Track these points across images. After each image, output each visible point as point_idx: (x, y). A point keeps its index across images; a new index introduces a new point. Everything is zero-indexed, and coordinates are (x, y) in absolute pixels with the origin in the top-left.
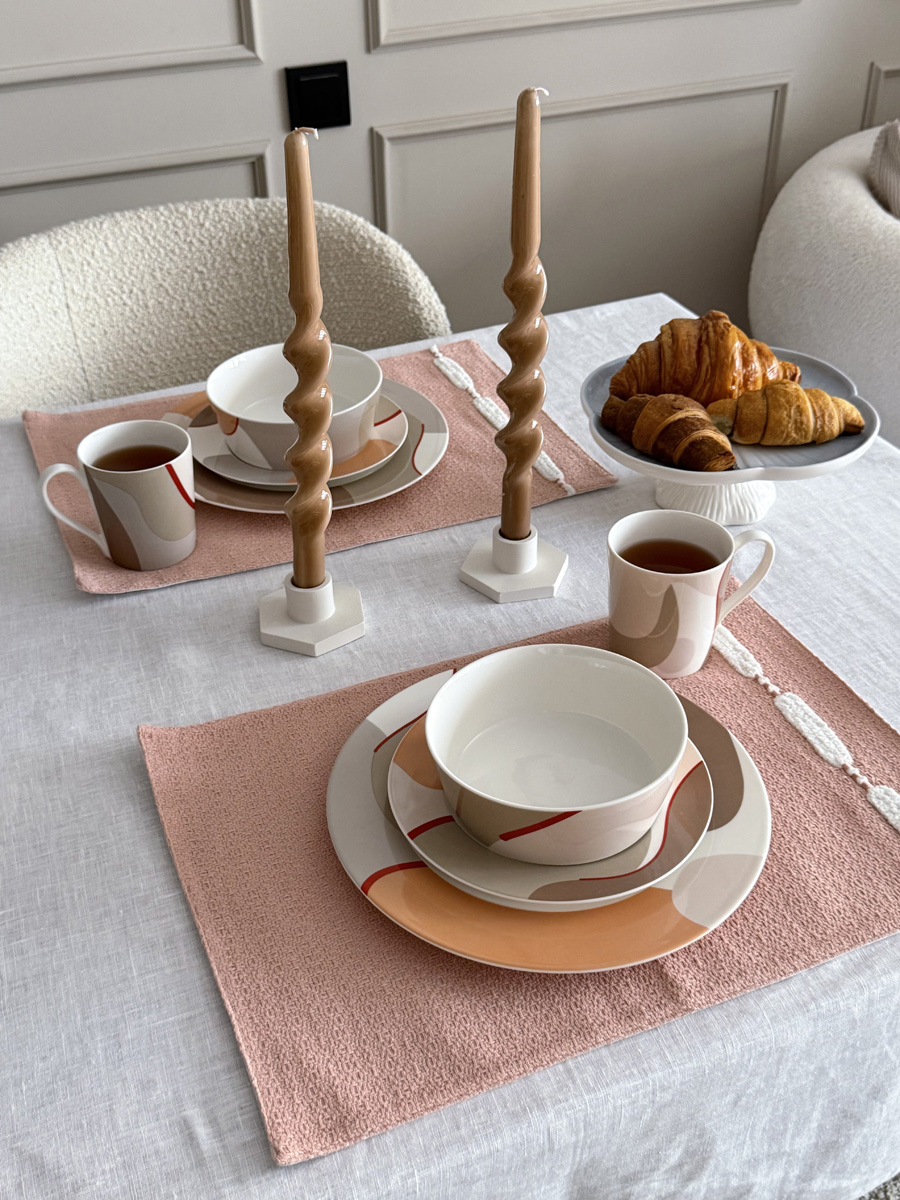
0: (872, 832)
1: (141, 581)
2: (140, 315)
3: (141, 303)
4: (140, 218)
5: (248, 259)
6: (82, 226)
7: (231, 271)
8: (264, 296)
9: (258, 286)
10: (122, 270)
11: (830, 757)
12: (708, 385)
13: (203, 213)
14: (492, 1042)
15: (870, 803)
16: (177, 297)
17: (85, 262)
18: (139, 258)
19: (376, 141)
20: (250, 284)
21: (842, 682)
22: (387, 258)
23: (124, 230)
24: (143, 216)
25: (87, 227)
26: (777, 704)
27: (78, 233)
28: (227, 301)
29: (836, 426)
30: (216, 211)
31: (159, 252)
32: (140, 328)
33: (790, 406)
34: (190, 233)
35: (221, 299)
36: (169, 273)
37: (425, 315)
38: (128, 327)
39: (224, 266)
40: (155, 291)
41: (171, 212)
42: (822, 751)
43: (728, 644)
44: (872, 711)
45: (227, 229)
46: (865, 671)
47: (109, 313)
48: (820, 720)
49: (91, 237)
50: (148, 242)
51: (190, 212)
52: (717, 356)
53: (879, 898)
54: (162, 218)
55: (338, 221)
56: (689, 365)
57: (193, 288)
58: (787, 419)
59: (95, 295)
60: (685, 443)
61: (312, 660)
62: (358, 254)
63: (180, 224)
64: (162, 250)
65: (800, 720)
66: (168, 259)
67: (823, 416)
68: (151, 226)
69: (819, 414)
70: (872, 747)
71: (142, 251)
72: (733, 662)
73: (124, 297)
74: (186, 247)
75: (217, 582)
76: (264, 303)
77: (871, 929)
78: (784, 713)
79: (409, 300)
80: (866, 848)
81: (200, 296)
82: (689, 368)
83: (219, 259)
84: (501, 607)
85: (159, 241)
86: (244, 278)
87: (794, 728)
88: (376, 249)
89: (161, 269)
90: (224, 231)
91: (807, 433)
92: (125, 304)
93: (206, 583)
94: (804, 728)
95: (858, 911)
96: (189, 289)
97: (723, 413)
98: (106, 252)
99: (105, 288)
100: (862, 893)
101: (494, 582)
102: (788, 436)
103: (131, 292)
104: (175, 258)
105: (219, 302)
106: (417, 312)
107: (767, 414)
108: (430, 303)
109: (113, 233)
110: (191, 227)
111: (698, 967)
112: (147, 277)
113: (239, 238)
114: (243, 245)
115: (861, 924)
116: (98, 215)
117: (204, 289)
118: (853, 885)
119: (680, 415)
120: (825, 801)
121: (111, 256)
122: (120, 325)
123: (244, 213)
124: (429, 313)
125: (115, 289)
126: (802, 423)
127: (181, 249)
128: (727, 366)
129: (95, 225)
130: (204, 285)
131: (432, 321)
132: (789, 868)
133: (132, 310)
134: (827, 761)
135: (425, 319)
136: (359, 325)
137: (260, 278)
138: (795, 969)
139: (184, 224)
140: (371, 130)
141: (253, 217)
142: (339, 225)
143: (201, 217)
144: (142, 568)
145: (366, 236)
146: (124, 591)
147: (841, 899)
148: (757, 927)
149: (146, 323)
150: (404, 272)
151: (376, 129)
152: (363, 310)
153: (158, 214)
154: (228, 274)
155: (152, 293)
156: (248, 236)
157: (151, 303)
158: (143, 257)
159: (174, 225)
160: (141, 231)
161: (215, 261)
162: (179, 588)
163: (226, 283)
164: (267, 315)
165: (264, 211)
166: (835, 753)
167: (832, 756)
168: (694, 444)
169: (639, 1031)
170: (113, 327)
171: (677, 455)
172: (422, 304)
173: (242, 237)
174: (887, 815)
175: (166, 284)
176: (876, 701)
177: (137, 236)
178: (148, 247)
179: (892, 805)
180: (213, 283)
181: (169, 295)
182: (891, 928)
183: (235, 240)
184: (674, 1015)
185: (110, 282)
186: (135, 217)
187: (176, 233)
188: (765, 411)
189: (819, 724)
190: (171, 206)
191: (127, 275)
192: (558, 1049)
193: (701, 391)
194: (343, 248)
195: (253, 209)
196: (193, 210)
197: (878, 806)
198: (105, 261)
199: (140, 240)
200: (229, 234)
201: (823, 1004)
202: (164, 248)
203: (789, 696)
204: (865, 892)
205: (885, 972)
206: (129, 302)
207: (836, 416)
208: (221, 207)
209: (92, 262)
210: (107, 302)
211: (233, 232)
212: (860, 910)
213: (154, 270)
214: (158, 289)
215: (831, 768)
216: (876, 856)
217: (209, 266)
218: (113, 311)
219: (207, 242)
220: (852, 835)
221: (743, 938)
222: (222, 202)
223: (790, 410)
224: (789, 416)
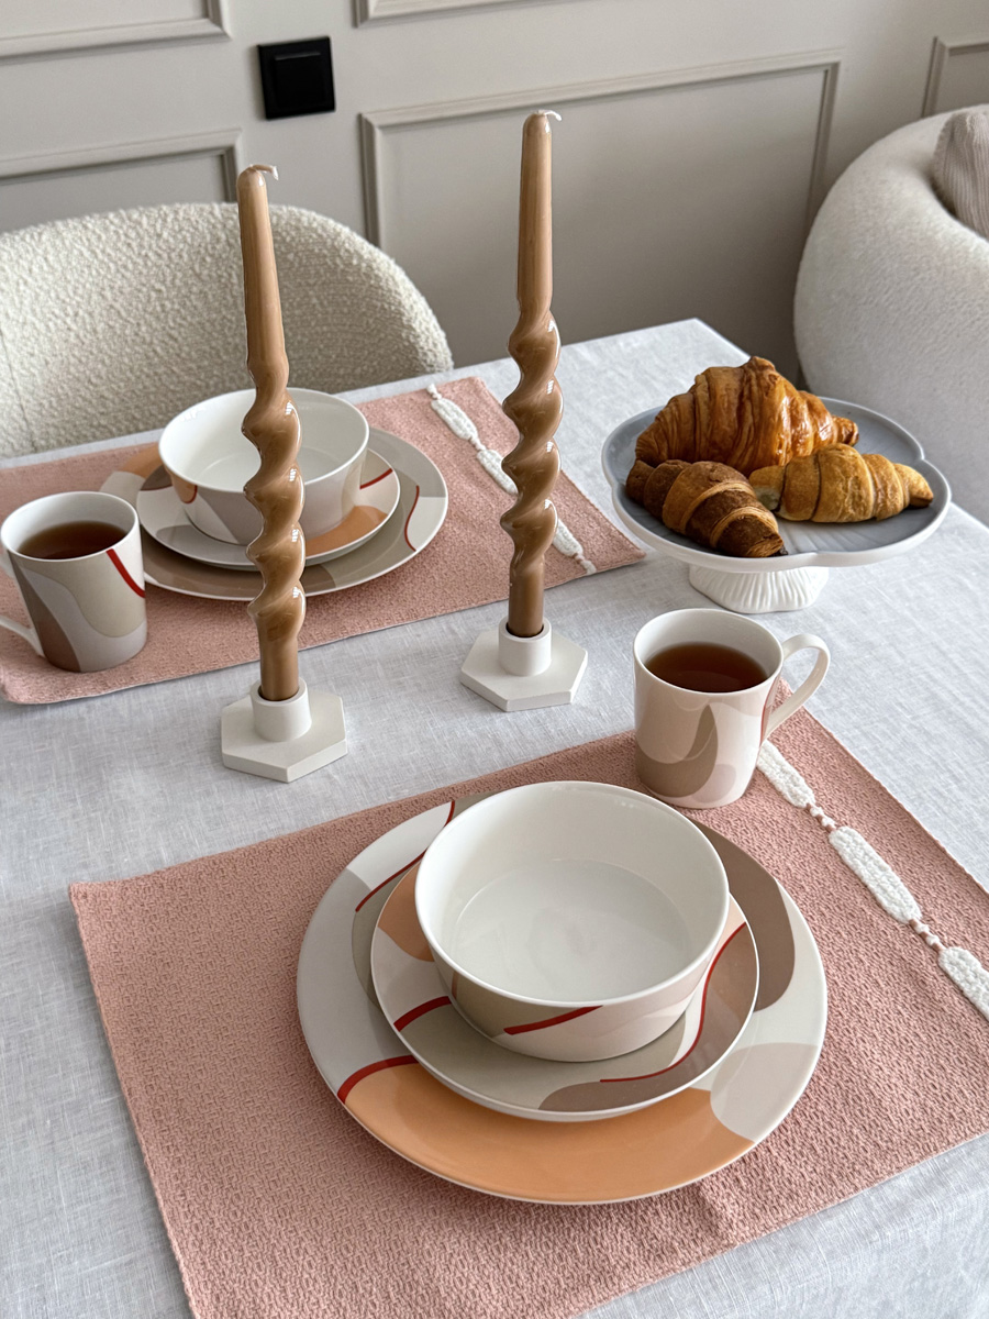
0: (945, 1008)
1: (81, 686)
2: (87, 342)
3: (88, 327)
4: (85, 227)
5: (214, 275)
6: (17, 238)
7: (195, 289)
8: (234, 318)
9: (225, 306)
10: (65, 289)
11: (895, 910)
12: (751, 449)
13: (160, 221)
14: (494, 1292)
15: (942, 969)
16: (131, 320)
17: (21, 281)
18: (86, 276)
19: (365, 130)
20: (216, 304)
21: (908, 813)
22: (377, 276)
23: (67, 243)
24: (90, 225)
25: (23, 239)
26: (832, 841)
27: (12, 246)
28: (191, 324)
29: (900, 500)
30: (176, 219)
31: (109, 268)
32: (87, 357)
33: (847, 478)
34: (145, 244)
35: (184, 323)
36: (121, 293)
37: (422, 344)
38: (74, 356)
39: (186, 284)
40: (104, 313)
41: (123, 221)
42: (885, 903)
43: (774, 765)
44: (944, 851)
45: (189, 240)
46: (934, 798)
47: (51, 340)
48: (882, 862)
49: (28, 251)
50: (96, 257)
51: (144, 221)
52: (761, 414)
53: (954, 1092)
54: (112, 228)
55: (320, 231)
56: (729, 426)
57: (150, 309)
58: (843, 492)
59: (34, 319)
60: (724, 523)
61: (284, 787)
62: (343, 271)
63: (133, 235)
64: (111, 265)
65: (859, 862)
66: (119, 276)
67: (885, 488)
68: (99, 238)
69: (880, 486)
70: (944, 896)
71: (89, 267)
72: (780, 788)
73: (68, 320)
74: (140, 261)
75: (172, 685)
76: (234, 326)
77: (945, 1135)
78: (840, 853)
79: (403, 326)
80: (938, 1028)
81: (158, 318)
82: (728, 429)
83: (179, 275)
84: (508, 716)
85: (109, 255)
86: (210, 297)
87: (853, 872)
88: (364, 265)
89: (112, 288)
90: (185, 242)
91: (866, 509)
92: (69, 329)
93: (158, 687)
94: (864, 873)
95: (929, 1111)
96: (145, 311)
97: (768, 483)
98: (46, 268)
99: (45, 310)
100: (935, 1088)
101: (499, 687)
102: (844, 512)
103: (76, 314)
104: (128, 274)
105: (181, 325)
106: (412, 340)
107: (820, 487)
108: (427, 329)
109: (54, 246)
110: (146, 238)
111: (742, 1188)
112: (95, 297)
113: (203, 251)
114: (208, 259)
115: (932, 1128)
116: (36, 225)
117: (163, 311)
118: (923, 1076)
119: (718, 488)
120: (889, 967)
121: (53, 274)
122: (64, 353)
123: (208, 222)
124: (426, 341)
125: (57, 312)
126: (860, 497)
127: (134, 263)
128: (773, 428)
129: (32, 237)
130: (163, 306)
131: (431, 350)
132: (848, 1055)
133: (78, 336)
134: (891, 916)
135: (422, 348)
136: (346, 354)
137: (229, 297)
138: (856, 1189)
139: (138, 233)
140: (360, 117)
141: (219, 226)
142: (320, 236)
143: (158, 226)
144: (82, 668)
145: (352, 251)
146: (59, 699)
147: (909, 1095)
148: (811, 1134)
149: (95, 352)
150: (396, 292)
151: (366, 116)
152: (350, 336)
153: (107, 222)
154: (191, 292)
155: (101, 315)
156: (214, 248)
157: (100, 327)
158: (90, 274)
159: (126, 235)
160: (87, 244)
161: (175, 277)
162: (125, 695)
163: (188, 303)
164: (237, 340)
165: (232, 219)
166: (900, 905)
167: (897, 909)
168: (734, 524)
169: (672, 1274)
170: (56, 356)
171: (715, 536)
172: (418, 330)
173: (206, 249)
174: (963, 985)
175: (117, 306)
176: (947, 835)
177: (83, 249)
178: (95, 261)
179: (968, 972)
180: (173, 303)
181: (121, 318)
182: (968, 1132)
183: (199, 252)
184: (712, 1253)
185: (50, 303)
186: (80, 227)
187: (129, 245)
188: (818, 483)
189: (881, 868)
190: (123, 212)
191: (72, 294)
192: (574, 1300)
193: (742, 456)
194: (326, 263)
195: (219, 216)
196: (148, 217)
197: (951, 974)
198: (44, 279)
199: (87, 254)
200: (191, 246)
201: (888, 1234)
202: (115, 263)
203: (846, 832)
204: (938, 1086)
205: (961, 1191)
206: (74, 327)
207: (901, 489)
208: (181, 214)
209: (30, 280)
210: (47, 326)
211: (196, 244)
212: (931, 1109)
213: (103, 289)
214: (108, 310)
215: (896, 924)
216: (950, 1038)
217: (168, 283)
218: (55, 337)
219: (165, 256)
220: (921, 1011)
221: (794, 1149)
222: (182, 208)
223: (847, 482)
224: (846, 490)
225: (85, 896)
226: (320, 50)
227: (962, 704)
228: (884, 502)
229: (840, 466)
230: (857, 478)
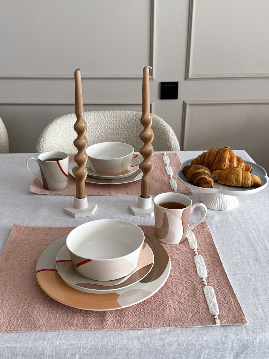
0: (198, 298)
1: (46, 192)
2: (100, 138)
3: (101, 134)
4: (105, 113)
5: (131, 127)
6: (89, 113)
7: (126, 129)
8: (133, 137)
9: (132, 134)
10: (97, 125)
11: (200, 275)
13: (122, 114)
14: (44, 320)
16: (111, 134)
17: (88, 122)
18: (102, 123)
19: (184, 104)
20: (130, 133)
21: (219, 256)
22: (165, 130)
23: (100, 115)
24: (106, 113)
25: (91, 113)
26: (194, 257)
27: (88, 114)
28: (124, 137)
30: (125, 114)
31: (108, 122)
32: (99, 141)
34: (117, 118)
35: (122, 137)
36: (110, 128)
37: (172, 147)
38: (96, 140)
39: (124, 128)
40: (105, 132)
41: (114, 112)
42: (198, 272)
43: (192, 239)
45: (127, 118)
46: (231, 256)
47: (91, 136)
48: (204, 264)
49: (91, 116)
50: (106, 119)
51: (118, 113)
53: (186, 316)
54: (111, 114)
55: (156, 119)
57: (115, 133)
59: (88, 130)
60: (198, 178)
61: (74, 218)
62: (158, 128)
63: (115, 116)
64: (109, 121)
65: (198, 263)
66: (110, 124)
67: (245, 179)
68: (107, 115)
69: (244, 178)
71: (103, 121)
72: (190, 244)
73: (96, 132)
74: (115, 122)
75: (65, 196)
76: (133, 139)
78: (195, 260)
79: (169, 142)
80: (192, 302)
81: (117, 135)
83: (123, 126)
84: (134, 217)
85: (109, 119)
86: (129, 132)
87: (195, 265)
88: (163, 127)
89: (108, 127)
90: (126, 119)
91: (239, 183)
92: (96, 134)
93: (62, 196)
94: (198, 265)
96: (114, 133)
97: (216, 173)
98: (94, 120)
99: (92, 129)
100: (182, 313)
101: (135, 210)
102: (233, 183)
103: (98, 131)
104: (112, 124)
105: (121, 137)
106: (170, 146)
108: (175, 144)
109: (97, 116)
110: (118, 117)
111: (116, 318)
112: (103, 128)
113: (129, 121)
114: (130, 123)
115: (174, 321)
116: (95, 111)
117: (118, 133)
118: (180, 310)
119: (200, 171)
120: (190, 286)
121: (95, 121)
122: (94, 139)
123: (132, 115)
124: (174, 146)
125: (94, 130)
126: (238, 179)
129: (93, 113)
130: (118, 132)
131: (174, 149)
132: (164, 300)
133: (98, 136)
134: (198, 276)
135: (172, 148)
136: (156, 148)
137: (133, 132)
138: (144, 327)
139: (116, 116)
140: (184, 101)
141: (134, 116)
142: (155, 120)
143: (121, 115)
144: (49, 188)
145: (161, 124)
146: (40, 193)
147: (174, 313)
149: (101, 140)
150: (169, 134)
151: (185, 101)
152: (157, 144)
153: (110, 112)
154: (125, 130)
155: (104, 132)
156: (132, 121)
157: (103, 135)
158: (103, 123)
159: (113, 116)
160: (104, 116)
161: (122, 126)
162: (55, 196)
163: (124, 133)
164: (133, 142)
165: (137, 115)
166: (202, 274)
167: (200, 274)
168: (200, 179)
169: (86, 330)
170: (92, 139)
171: (195, 182)
172: (172, 144)
173: (130, 121)
174: (205, 294)
175: (108, 131)
176: (228, 264)
177: (103, 117)
178: (105, 120)
180: (121, 132)
181: (108, 133)
182: (183, 325)
183: (128, 121)
184: (98, 328)
185: (93, 128)
186: (104, 112)
187: (113, 118)
189: (203, 266)
190: (114, 111)
191: (98, 126)
192: (60, 327)
194: (155, 126)
195: (135, 114)
196: (119, 112)
198: (93, 122)
199: (104, 118)
200: (127, 120)
201: (146, 339)
202: (110, 121)
205: (172, 336)
206: (97, 134)
207: (250, 180)
208: (127, 113)
209: (90, 122)
210: (91, 133)
211: (128, 119)
212: (177, 317)
213: (106, 127)
214: (106, 131)
215: (198, 278)
216: (194, 305)
217: (120, 127)
218: (93, 135)
219: (121, 121)
220: (190, 297)
221: (135, 315)
222: (127, 111)
223: (235, 175)
224: (234, 177)
225: (16, 227)
226: (176, 84)
227: (255, 239)
228: (245, 182)
229: (234, 171)
230: (237, 174)
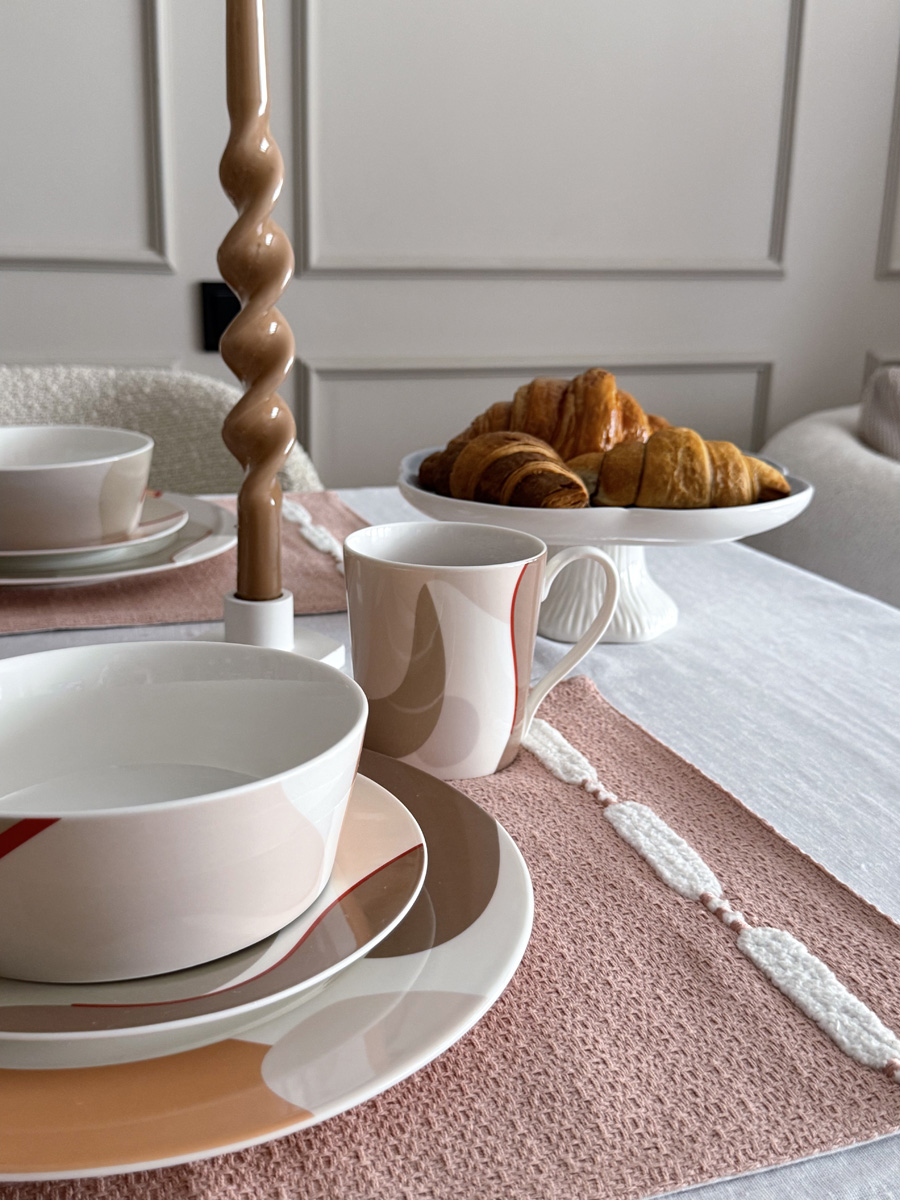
11: (682, 884)
12: (571, 441)
15: (741, 952)
26: (608, 814)
29: (746, 484)
33: (677, 448)
42: (667, 874)
44: (770, 830)
46: (772, 793)
52: (585, 404)
58: (672, 464)
60: (516, 477)
65: (640, 834)
70: (763, 877)
72: (551, 765)
87: (629, 844)
107: (644, 460)
126: (694, 471)
134: (675, 890)
140: (298, 360)
151: (304, 361)
166: (690, 878)
174: (771, 969)
179: (784, 955)
188: (642, 456)
189: (674, 842)
197: (755, 956)
203: (631, 806)
215: (680, 899)
223: (676, 452)
228: (725, 481)
229: (669, 437)
230: (689, 449)
